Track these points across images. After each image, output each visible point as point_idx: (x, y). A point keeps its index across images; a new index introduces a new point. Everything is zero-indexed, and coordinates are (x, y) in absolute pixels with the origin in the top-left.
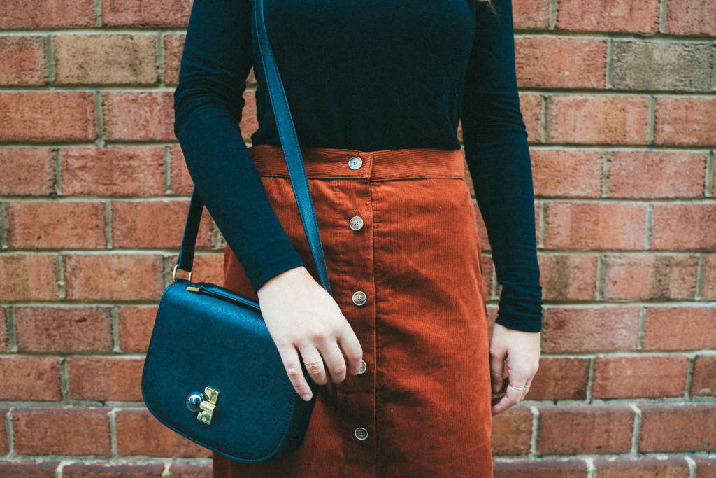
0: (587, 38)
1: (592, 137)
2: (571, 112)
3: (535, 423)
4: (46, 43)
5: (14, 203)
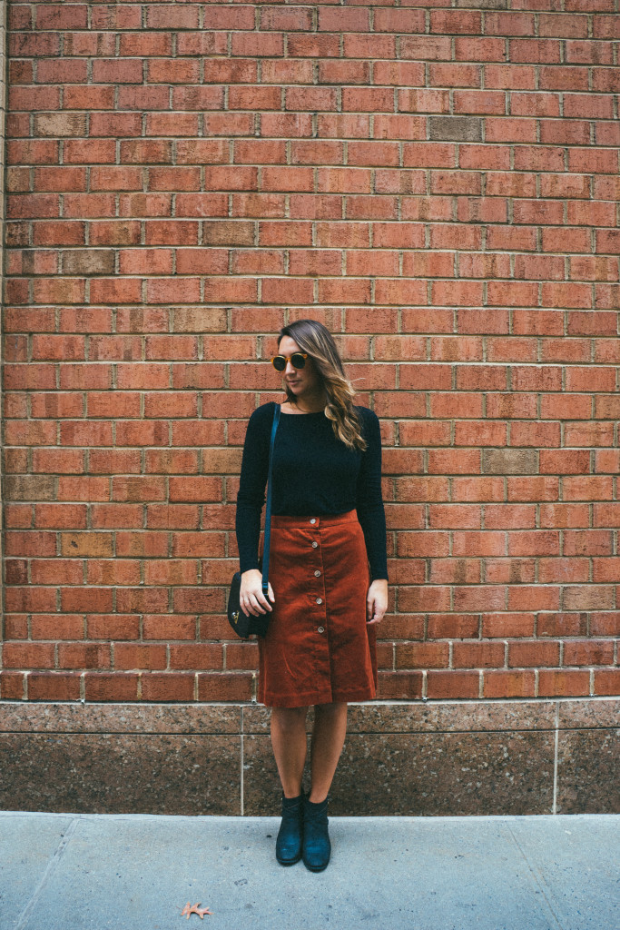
0: (470, 449)
1: (475, 498)
2: (464, 486)
3: (451, 650)
4: (199, 452)
5: (177, 533)
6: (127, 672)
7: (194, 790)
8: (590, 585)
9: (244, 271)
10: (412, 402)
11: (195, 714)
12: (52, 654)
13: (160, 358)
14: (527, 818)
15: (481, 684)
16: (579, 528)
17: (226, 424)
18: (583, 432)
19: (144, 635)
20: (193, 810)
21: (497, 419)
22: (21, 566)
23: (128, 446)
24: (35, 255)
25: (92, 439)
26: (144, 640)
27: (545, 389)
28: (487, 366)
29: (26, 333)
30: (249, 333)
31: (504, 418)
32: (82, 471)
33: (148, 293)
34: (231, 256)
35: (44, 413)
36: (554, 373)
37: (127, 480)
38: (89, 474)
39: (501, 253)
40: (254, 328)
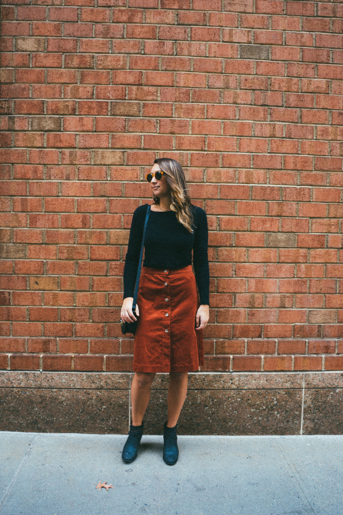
0: (259, 233)
1: (261, 260)
2: (255, 253)
4: (107, 233)
5: (94, 277)
6: (66, 355)
7: (103, 420)
8: (323, 310)
9: (134, 130)
10: (227, 206)
11: (104, 378)
12: (24, 344)
13: (86, 178)
14: (286, 437)
15: (262, 363)
16: (318, 278)
17: (123, 217)
18: (322, 224)
19: (75, 334)
20: (102, 431)
21: (275, 216)
22: (7, 295)
23: (67, 228)
24: (16, 119)
25: (47, 224)
26: (76, 337)
27: (301, 200)
28: (269, 187)
29: (10, 163)
30: (136, 165)
31: (278, 216)
32: (41, 242)
33: (79, 141)
34: (127, 122)
35: (20, 209)
36: (307, 191)
37: (66, 247)
38: (45, 244)
39: (279, 123)
40: (139, 163)
